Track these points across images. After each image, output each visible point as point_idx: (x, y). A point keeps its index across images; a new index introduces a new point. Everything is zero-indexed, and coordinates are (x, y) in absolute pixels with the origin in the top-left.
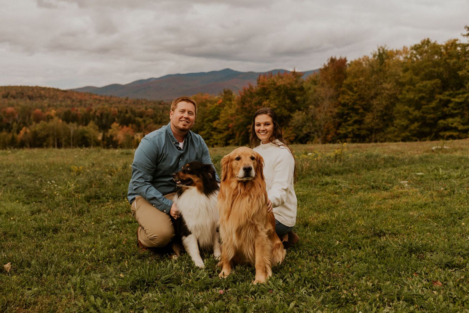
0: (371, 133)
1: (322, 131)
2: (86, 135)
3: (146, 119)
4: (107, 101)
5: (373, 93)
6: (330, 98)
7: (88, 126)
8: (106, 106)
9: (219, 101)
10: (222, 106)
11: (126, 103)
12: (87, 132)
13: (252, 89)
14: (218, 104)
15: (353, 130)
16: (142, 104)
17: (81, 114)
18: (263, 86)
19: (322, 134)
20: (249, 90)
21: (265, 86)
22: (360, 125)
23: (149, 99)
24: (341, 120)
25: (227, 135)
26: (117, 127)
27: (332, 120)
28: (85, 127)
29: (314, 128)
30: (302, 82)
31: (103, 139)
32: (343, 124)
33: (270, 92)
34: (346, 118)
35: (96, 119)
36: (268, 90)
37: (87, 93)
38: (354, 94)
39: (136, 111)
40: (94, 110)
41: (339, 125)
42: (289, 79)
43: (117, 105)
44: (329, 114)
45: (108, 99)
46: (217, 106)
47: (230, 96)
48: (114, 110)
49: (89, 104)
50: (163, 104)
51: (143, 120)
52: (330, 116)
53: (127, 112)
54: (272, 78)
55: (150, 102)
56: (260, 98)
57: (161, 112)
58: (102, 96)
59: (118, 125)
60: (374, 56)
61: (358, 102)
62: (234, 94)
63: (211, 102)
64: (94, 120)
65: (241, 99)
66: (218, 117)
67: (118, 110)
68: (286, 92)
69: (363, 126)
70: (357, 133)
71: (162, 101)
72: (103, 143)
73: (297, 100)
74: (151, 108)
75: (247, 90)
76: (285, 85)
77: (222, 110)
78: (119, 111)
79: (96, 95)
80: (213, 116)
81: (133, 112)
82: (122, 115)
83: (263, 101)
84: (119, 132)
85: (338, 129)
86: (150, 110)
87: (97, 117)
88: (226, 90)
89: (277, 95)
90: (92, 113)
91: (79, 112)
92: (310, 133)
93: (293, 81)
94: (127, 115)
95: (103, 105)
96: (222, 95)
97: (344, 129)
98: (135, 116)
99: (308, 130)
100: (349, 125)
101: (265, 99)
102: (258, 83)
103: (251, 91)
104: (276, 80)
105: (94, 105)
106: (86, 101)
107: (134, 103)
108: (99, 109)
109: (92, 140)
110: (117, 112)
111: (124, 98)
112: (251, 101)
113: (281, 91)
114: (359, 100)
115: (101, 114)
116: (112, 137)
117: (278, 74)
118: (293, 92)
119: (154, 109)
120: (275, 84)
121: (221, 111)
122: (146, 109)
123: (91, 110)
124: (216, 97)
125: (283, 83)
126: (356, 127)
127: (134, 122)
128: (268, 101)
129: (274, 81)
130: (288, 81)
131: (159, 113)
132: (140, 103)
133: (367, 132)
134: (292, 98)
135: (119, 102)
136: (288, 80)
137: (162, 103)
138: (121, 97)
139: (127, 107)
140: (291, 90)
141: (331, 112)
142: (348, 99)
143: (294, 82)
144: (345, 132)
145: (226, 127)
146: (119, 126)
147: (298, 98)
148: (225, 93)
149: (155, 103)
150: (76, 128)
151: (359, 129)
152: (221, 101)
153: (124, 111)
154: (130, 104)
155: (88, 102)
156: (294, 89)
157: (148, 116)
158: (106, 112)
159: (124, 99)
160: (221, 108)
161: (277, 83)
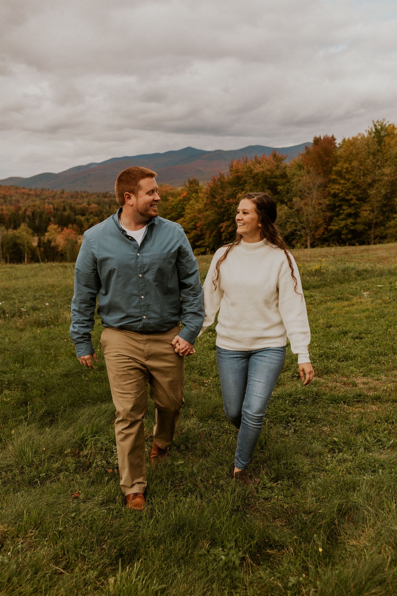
0: (370, 228)
1: (310, 228)
2: (18, 241)
3: (89, 217)
4: (37, 196)
5: (369, 180)
6: (318, 187)
7: (19, 230)
8: (38, 203)
9: (183, 194)
10: (187, 199)
11: (61, 198)
12: (18, 237)
13: (224, 178)
14: (181, 198)
15: (346, 225)
16: (82, 197)
17: (7, 215)
18: (236, 174)
19: (311, 231)
20: (219, 180)
21: (239, 174)
22: (355, 219)
23: (90, 190)
24: (333, 214)
25: (194, 236)
26: (55, 230)
27: (322, 214)
28: (15, 231)
29: (301, 224)
30: (285, 168)
31: (39, 246)
32: (335, 218)
33: (245, 182)
34: (339, 211)
35: (27, 220)
36: (243, 179)
37: (12, 186)
38: (346, 182)
39: (76, 208)
40: (23, 209)
41: (331, 219)
42: (269, 164)
43: (51, 200)
44: (318, 207)
45: (39, 193)
46: (180, 201)
47: (196, 187)
48: (48, 207)
49: (15, 200)
50: (109, 197)
51: (85, 219)
52: (319, 209)
53: (65, 210)
54: (248, 164)
55: (92, 195)
56: (234, 188)
57: (108, 208)
58: (31, 190)
59: (56, 226)
60: (370, 134)
61: (351, 191)
62: (200, 184)
63: (173, 195)
64: (24, 221)
65: (211, 191)
66: (183, 213)
67: (54, 207)
68: (265, 181)
69: (359, 220)
70: (352, 228)
71: (107, 193)
72: (40, 250)
73: (278, 190)
74: (94, 203)
75: (217, 180)
76: (263, 172)
77: (187, 205)
78: (54, 209)
79: (24, 188)
80: (177, 213)
81: (72, 208)
82: (59, 213)
83: (237, 193)
84: (58, 236)
85: (329, 225)
86: (93, 205)
87: (28, 217)
88: (191, 179)
89: (254, 185)
90: (21, 212)
91: (5, 212)
92: (296, 230)
93: (274, 166)
94: (66, 213)
95: (33, 201)
96: (186, 186)
97: (336, 224)
98: (76, 215)
99: (293, 227)
100: (342, 220)
101: (240, 191)
102: (231, 171)
103: (222, 180)
104: (252, 167)
105: (21, 201)
106: (11, 196)
107: (72, 197)
108: (29, 206)
109: (26, 247)
110: (52, 210)
111: (59, 190)
112: (222, 194)
113: (258, 180)
114: (354, 188)
115: (33, 213)
116: (49, 242)
117: (256, 158)
118: (274, 180)
119: (99, 204)
120: (251, 171)
121: (185, 206)
122: (89, 204)
123: (20, 208)
124: (179, 189)
125: (261, 169)
126: (350, 221)
127: (74, 222)
128: (243, 192)
129: (250, 168)
130: (268, 167)
131: (106, 209)
132: (79, 196)
133: (365, 227)
134: (273, 188)
135: (54, 197)
136: (267, 165)
137: (108, 195)
138: (55, 190)
139: (63, 202)
140: (272, 178)
141: (320, 204)
142: (338, 189)
143: (274, 168)
144: (336, 228)
145: (193, 225)
146: (58, 228)
147: (280, 187)
148: (191, 183)
149: (98, 196)
150: (5, 233)
151: (354, 224)
152: (185, 194)
153: (62, 208)
154: (68, 198)
155: (14, 198)
156: (276, 177)
157: (92, 213)
158: (39, 210)
159: (58, 193)
160: (185, 202)
161: (254, 170)
